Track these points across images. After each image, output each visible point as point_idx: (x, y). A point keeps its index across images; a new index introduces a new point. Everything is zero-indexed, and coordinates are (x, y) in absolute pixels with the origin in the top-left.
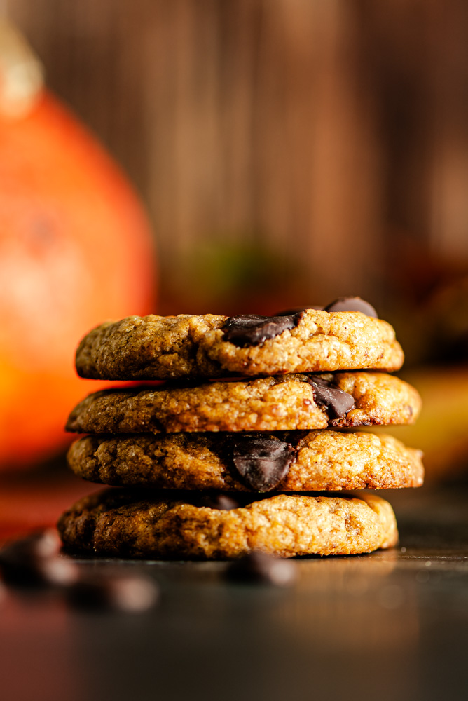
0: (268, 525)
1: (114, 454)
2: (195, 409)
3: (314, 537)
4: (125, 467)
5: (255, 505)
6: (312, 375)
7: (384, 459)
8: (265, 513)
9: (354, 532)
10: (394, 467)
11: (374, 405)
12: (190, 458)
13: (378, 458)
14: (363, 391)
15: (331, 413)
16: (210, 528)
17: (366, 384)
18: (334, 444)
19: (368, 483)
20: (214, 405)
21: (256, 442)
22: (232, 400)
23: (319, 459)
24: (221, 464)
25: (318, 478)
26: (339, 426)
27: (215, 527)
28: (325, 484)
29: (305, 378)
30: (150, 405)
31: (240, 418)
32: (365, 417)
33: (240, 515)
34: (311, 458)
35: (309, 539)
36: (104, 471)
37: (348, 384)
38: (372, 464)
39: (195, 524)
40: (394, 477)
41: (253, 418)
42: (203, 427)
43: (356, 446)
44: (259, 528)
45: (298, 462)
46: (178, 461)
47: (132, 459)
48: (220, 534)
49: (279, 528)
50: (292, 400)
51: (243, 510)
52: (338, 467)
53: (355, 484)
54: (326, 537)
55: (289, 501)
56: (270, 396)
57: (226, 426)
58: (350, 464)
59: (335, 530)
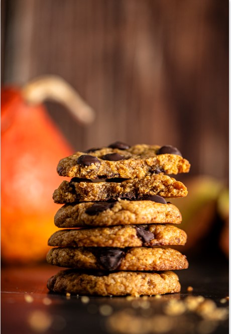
0: (114, 283)
1: (57, 255)
2: (89, 237)
3: (133, 288)
4: (60, 259)
5: (110, 275)
6: (137, 225)
7: (162, 259)
8: (114, 279)
9: (152, 287)
10: (166, 262)
11: (162, 237)
12: (83, 256)
13: (160, 258)
14: (158, 231)
15: (143, 240)
16: (92, 283)
17: (160, 229)
18: (141, 252)
19: (154, 268)
20: (96, 236)
21: (110, 251)
22: (103, 234)
23: (134, 258)
24: (95, 259)
25: (133, 265)
26: (146, 245)
27: (94, 283)
28: (135, 268)
29: (134, 226)
30: (73, 236)
31: (106, 242)
32: (157, 242)
33: (104, 279)
34: (130, 257)
35: (131, 289)
36: (54, 261)
37: (153, 229)
38: (156, 261)
39: (87, 281)
40: (166, 266)
41: (111, 242)
42: (91, 245)
43: (151, 253)
44: (111, 284)
45: (125, 259)
46: (79, 257)
47: (63, 257)
48: (95, 286)
49: (119, 284)
50: (127, 235)
51: (105, 277)
52: (141, 262)
53: (149, 268)
54: (138, 288)
55: (124, 274)
56: (118, 233)
57: (100, 244)
58: (146, 260)
59: (142, 285)
